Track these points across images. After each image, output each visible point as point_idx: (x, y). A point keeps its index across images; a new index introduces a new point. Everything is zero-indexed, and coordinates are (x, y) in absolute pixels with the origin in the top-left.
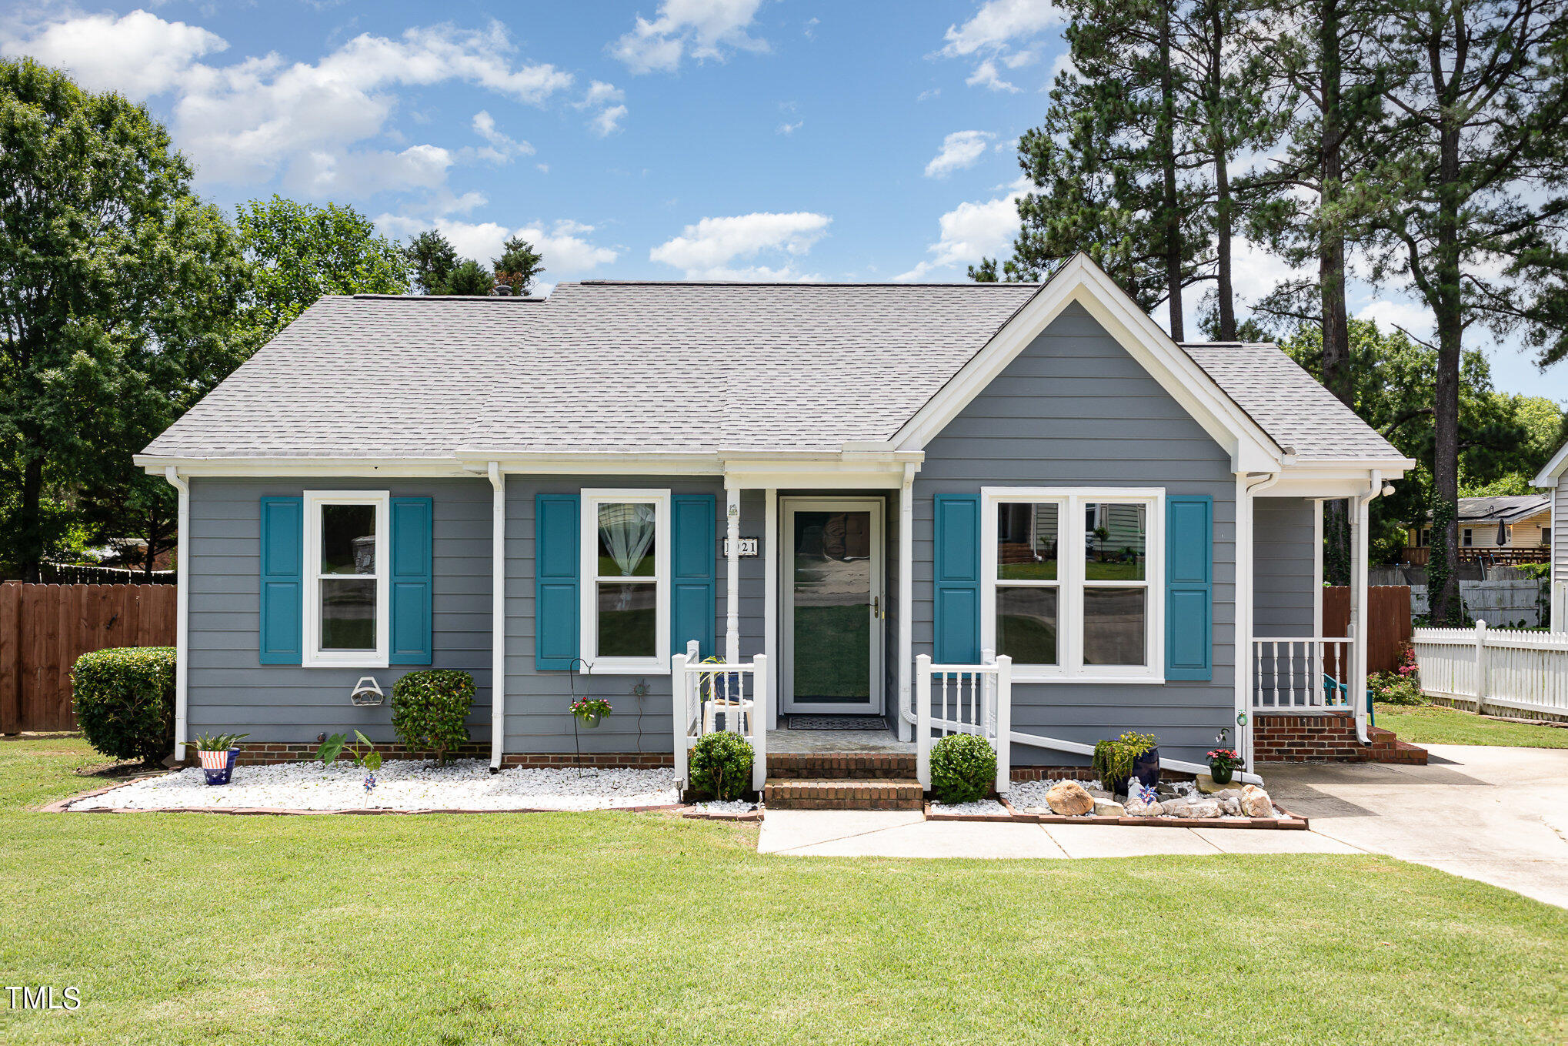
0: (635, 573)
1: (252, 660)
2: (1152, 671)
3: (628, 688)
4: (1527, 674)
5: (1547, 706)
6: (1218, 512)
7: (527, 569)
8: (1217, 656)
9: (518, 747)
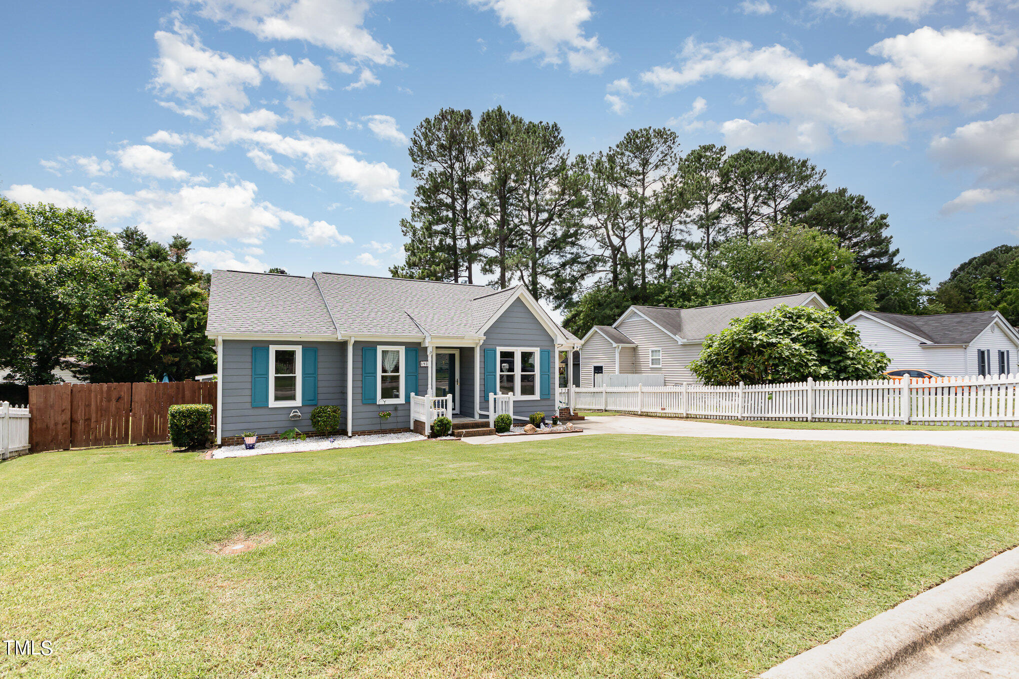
0: (392, 372)
1: (249, 406)
2: (537, 397)
3: (392, 408)
4: (588, 399)
5: (594, 407)
6: (551, 354)
7: (359, 371)
8: (551, 391)
9: (357, 429)
